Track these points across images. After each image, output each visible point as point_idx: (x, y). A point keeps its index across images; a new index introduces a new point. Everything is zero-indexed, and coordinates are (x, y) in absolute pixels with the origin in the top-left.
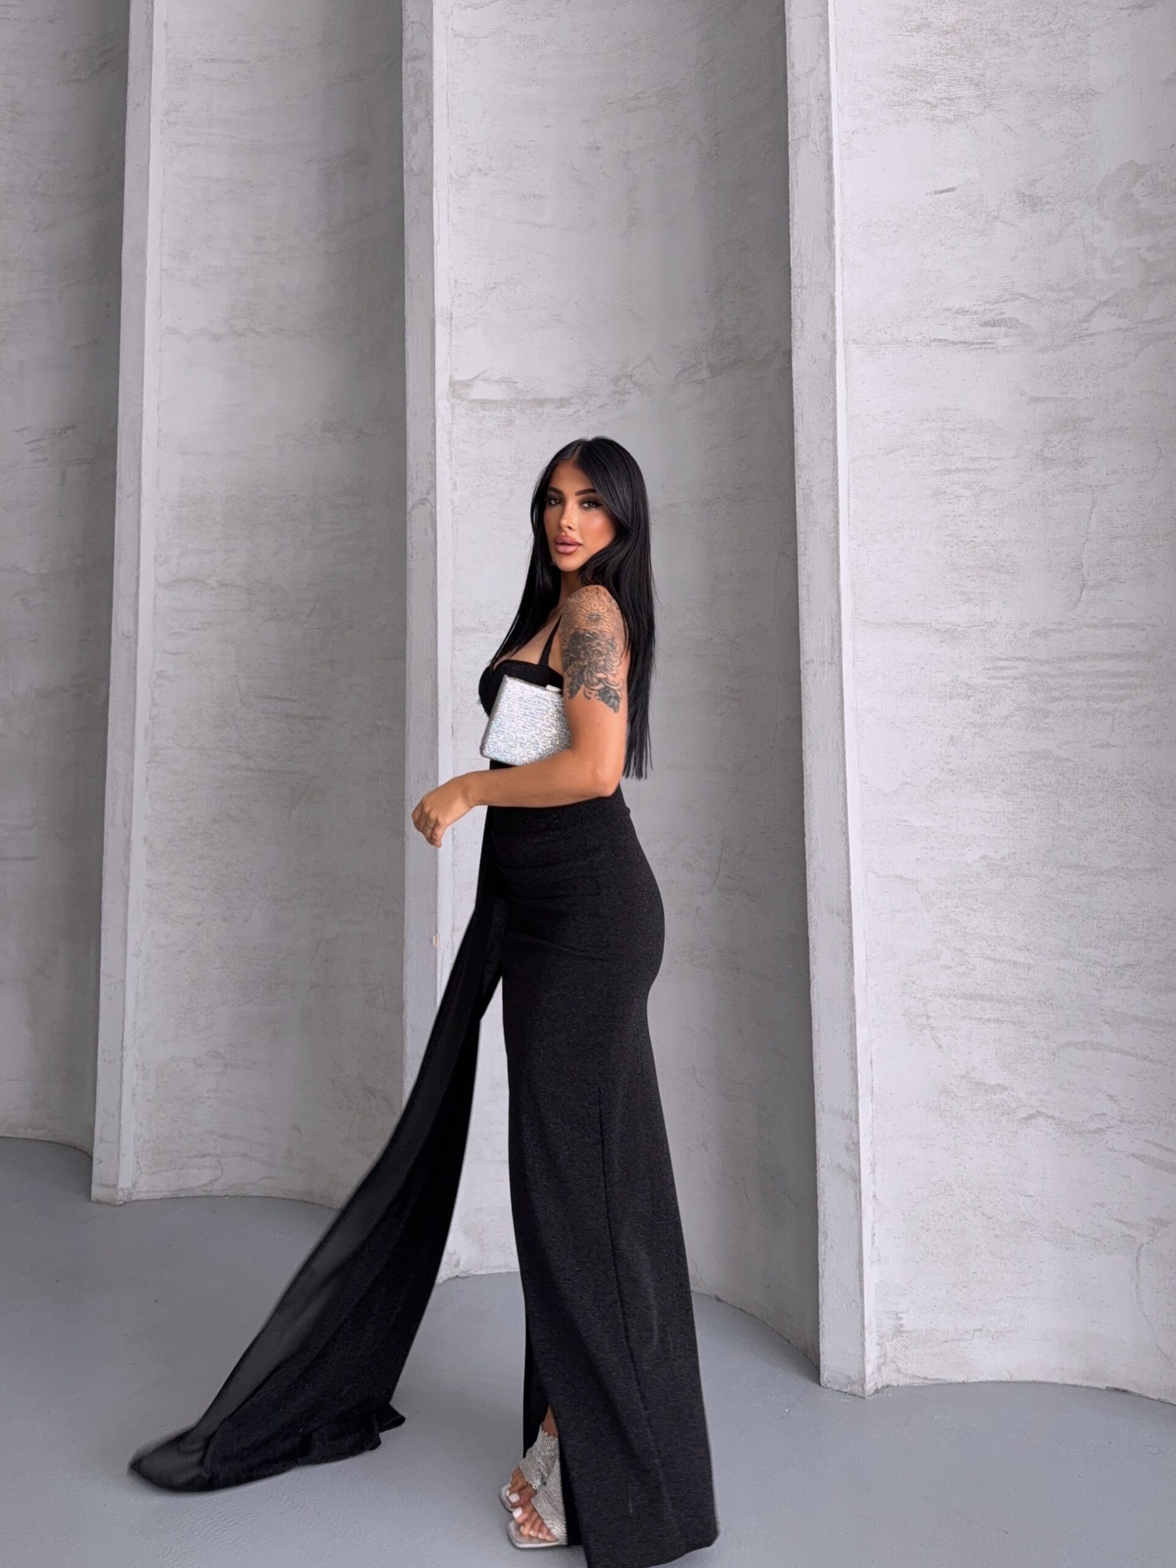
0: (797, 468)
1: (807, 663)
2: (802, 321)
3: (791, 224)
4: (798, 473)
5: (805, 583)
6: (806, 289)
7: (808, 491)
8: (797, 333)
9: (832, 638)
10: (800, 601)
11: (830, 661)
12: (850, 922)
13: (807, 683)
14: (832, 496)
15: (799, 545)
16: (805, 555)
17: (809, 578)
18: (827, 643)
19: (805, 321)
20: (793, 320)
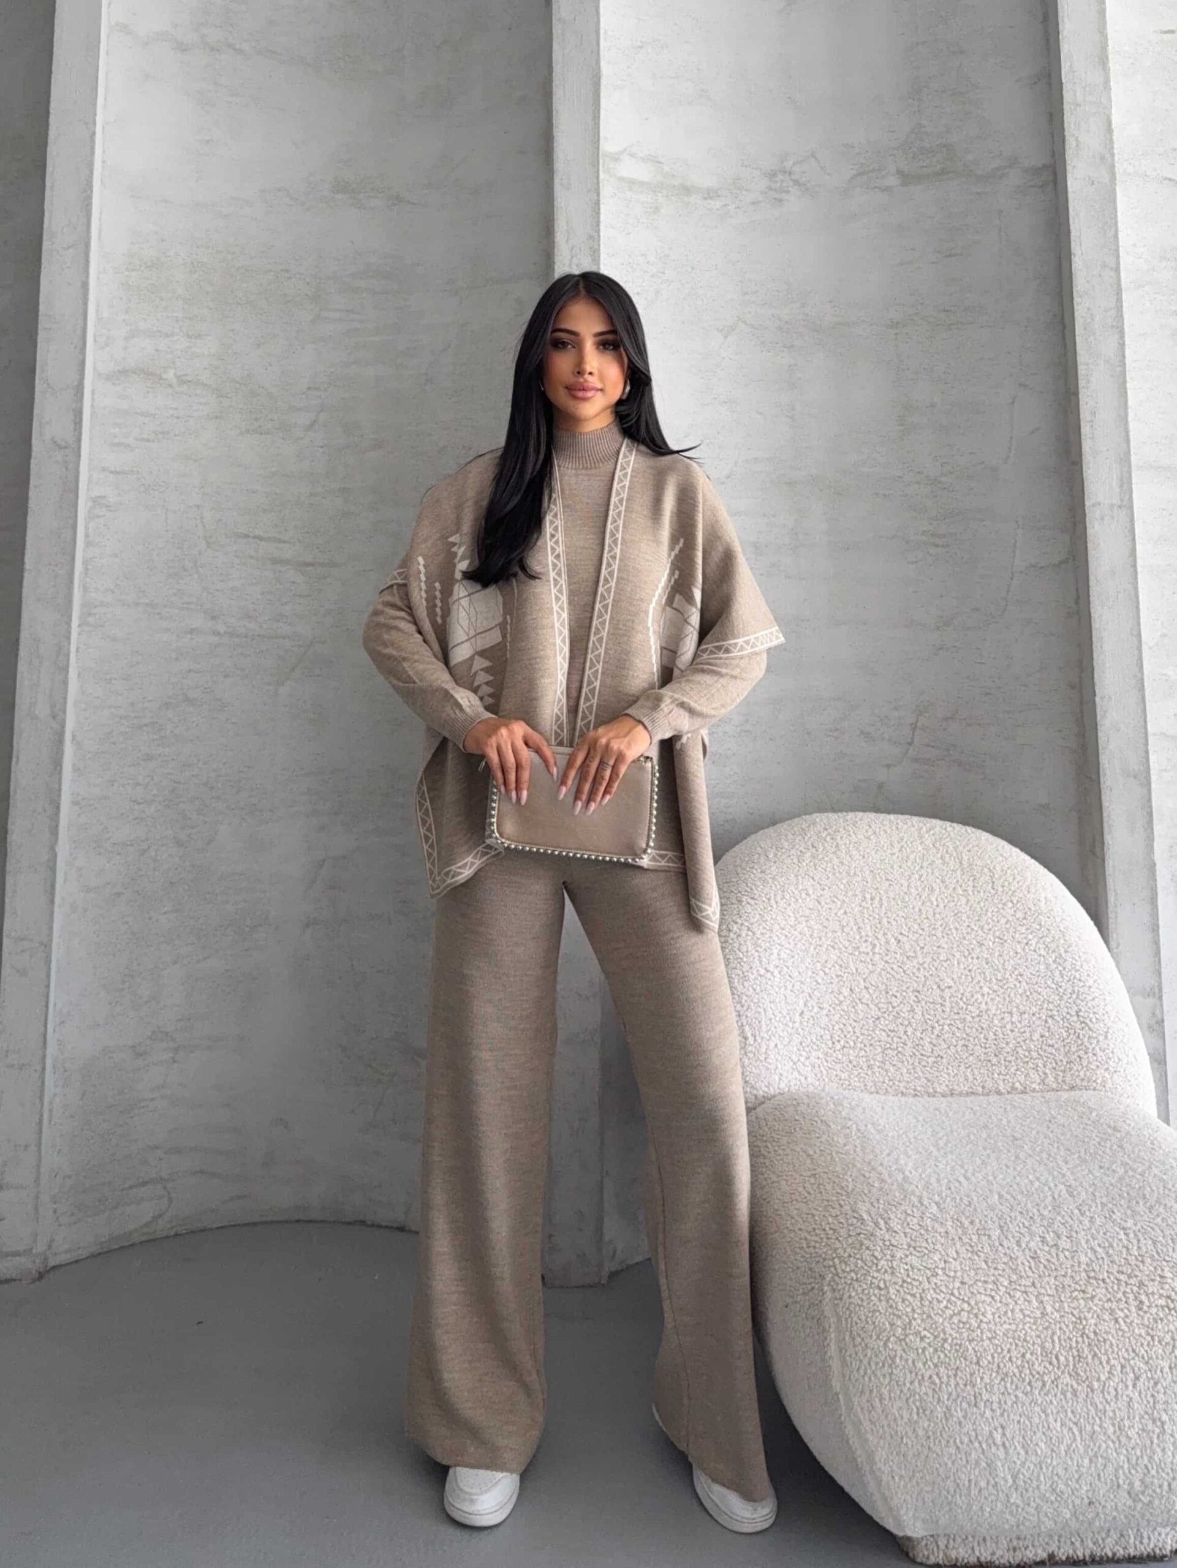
0: (1075, 295)
1: (1093, 505)
2: (1077, 140)
3: (1061, 37)
4: (1077, 300)
5: (1089, 419)
6: (1080, 106)
7: (1089, 320)
8: (1071, 151)
9: (1121, 479)
10: (1083, 437)
11: (1119, 503)
12: (1149, 784)
13: (1093, 527)
14: (1117, 327)
15: (1080, 377)
16: (1088, 388)
17: (1094, 414)
18: (1115, 484)
19: (1079, 139)
20: (1067, 138)
